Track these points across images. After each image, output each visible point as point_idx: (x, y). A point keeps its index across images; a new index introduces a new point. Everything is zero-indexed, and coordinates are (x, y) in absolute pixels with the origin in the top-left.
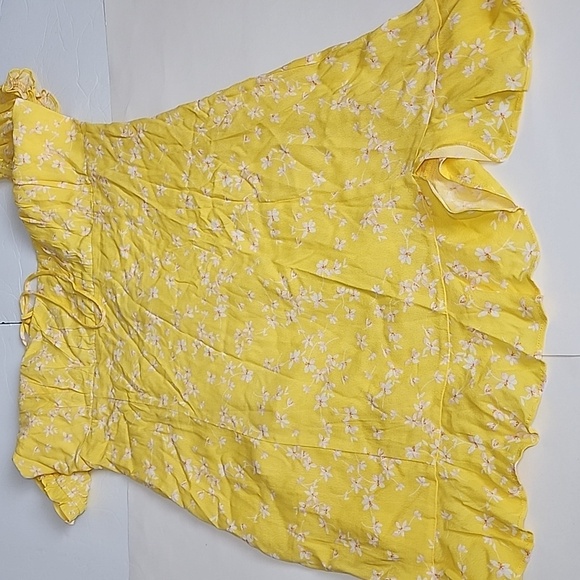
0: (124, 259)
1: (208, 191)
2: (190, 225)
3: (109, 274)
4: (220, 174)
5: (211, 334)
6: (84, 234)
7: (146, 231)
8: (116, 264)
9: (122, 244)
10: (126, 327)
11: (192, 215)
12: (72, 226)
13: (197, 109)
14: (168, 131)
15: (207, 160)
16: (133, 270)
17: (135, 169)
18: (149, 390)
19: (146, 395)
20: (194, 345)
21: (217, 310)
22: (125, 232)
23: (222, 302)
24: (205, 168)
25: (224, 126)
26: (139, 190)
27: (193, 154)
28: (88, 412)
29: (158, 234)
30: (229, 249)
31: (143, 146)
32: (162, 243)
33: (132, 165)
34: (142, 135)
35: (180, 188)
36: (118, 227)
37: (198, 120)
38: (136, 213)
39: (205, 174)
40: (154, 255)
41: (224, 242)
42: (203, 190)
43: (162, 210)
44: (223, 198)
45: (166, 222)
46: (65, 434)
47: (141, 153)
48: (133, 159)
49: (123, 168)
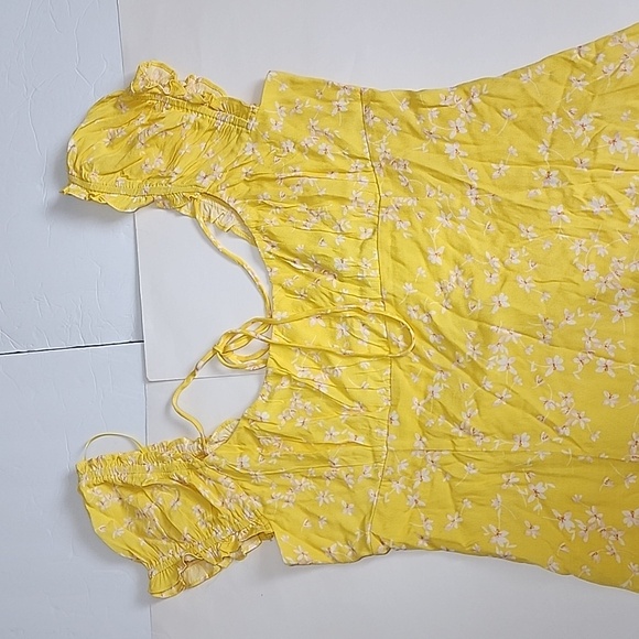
0: (436, 265)
1: (586, 160)
2: (553, 208)
3: (410, 286)
4: (605, 138)
5: (607, 342)
6: (363, 237)
7: (471, 225)
8: (423, 271)
9: (431, 245)
10: (450, 354)
11: (557, 195)
12: (348, 226)
13: (576, 57)
14: (524, 90)
15: (583, 121)
16: (454, 279)
17: (456, 146)
18: (494, 430)
19: (487, 440)
20: (576, 361)
21: (616, 308)
22: (436, 231)
23: (624, 298)
24: (580, 132)
25: (620, 75)
26: (463, 172)
27: (558, 117)
28: (376, 471)
29: (493, 228)
30: (624, 233)
31: (473, 115)
32: (502, 238)
33: (453, 141)
34: (476, 100)
35: (536, 163)
36: (425, 225)
37: (576, 71)
38: (457, 202)
39: (579, 141)
40: (488, 255)
41: (614, 224)
42: (577, 160)
43: (502, 195)
44: (612, 168)
45: (509, 210)
46: (344, 503)
47: (469, 126)
48: (453, 135)
49: (436, 147)
